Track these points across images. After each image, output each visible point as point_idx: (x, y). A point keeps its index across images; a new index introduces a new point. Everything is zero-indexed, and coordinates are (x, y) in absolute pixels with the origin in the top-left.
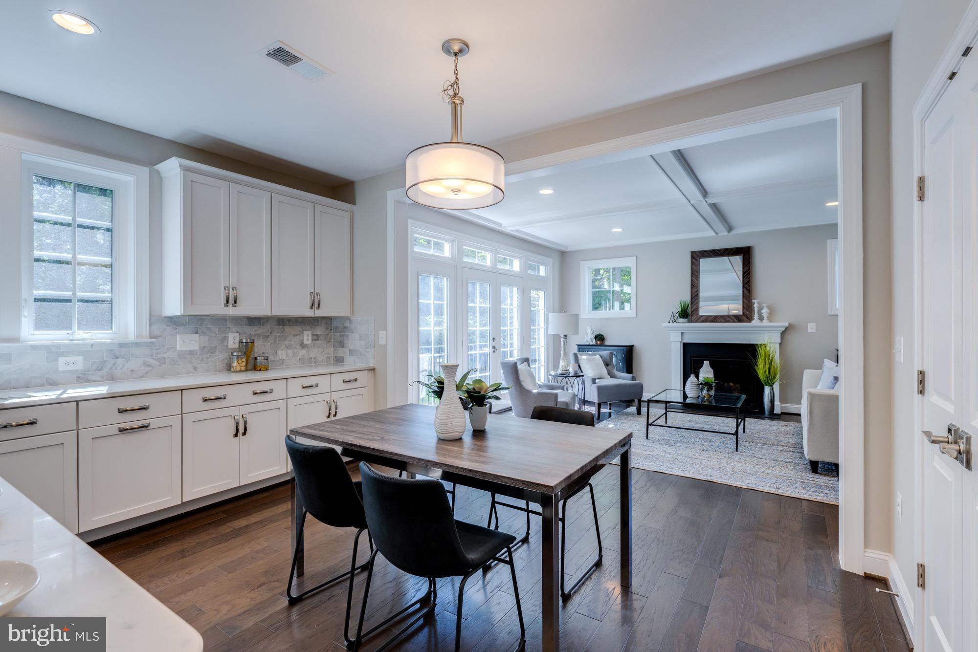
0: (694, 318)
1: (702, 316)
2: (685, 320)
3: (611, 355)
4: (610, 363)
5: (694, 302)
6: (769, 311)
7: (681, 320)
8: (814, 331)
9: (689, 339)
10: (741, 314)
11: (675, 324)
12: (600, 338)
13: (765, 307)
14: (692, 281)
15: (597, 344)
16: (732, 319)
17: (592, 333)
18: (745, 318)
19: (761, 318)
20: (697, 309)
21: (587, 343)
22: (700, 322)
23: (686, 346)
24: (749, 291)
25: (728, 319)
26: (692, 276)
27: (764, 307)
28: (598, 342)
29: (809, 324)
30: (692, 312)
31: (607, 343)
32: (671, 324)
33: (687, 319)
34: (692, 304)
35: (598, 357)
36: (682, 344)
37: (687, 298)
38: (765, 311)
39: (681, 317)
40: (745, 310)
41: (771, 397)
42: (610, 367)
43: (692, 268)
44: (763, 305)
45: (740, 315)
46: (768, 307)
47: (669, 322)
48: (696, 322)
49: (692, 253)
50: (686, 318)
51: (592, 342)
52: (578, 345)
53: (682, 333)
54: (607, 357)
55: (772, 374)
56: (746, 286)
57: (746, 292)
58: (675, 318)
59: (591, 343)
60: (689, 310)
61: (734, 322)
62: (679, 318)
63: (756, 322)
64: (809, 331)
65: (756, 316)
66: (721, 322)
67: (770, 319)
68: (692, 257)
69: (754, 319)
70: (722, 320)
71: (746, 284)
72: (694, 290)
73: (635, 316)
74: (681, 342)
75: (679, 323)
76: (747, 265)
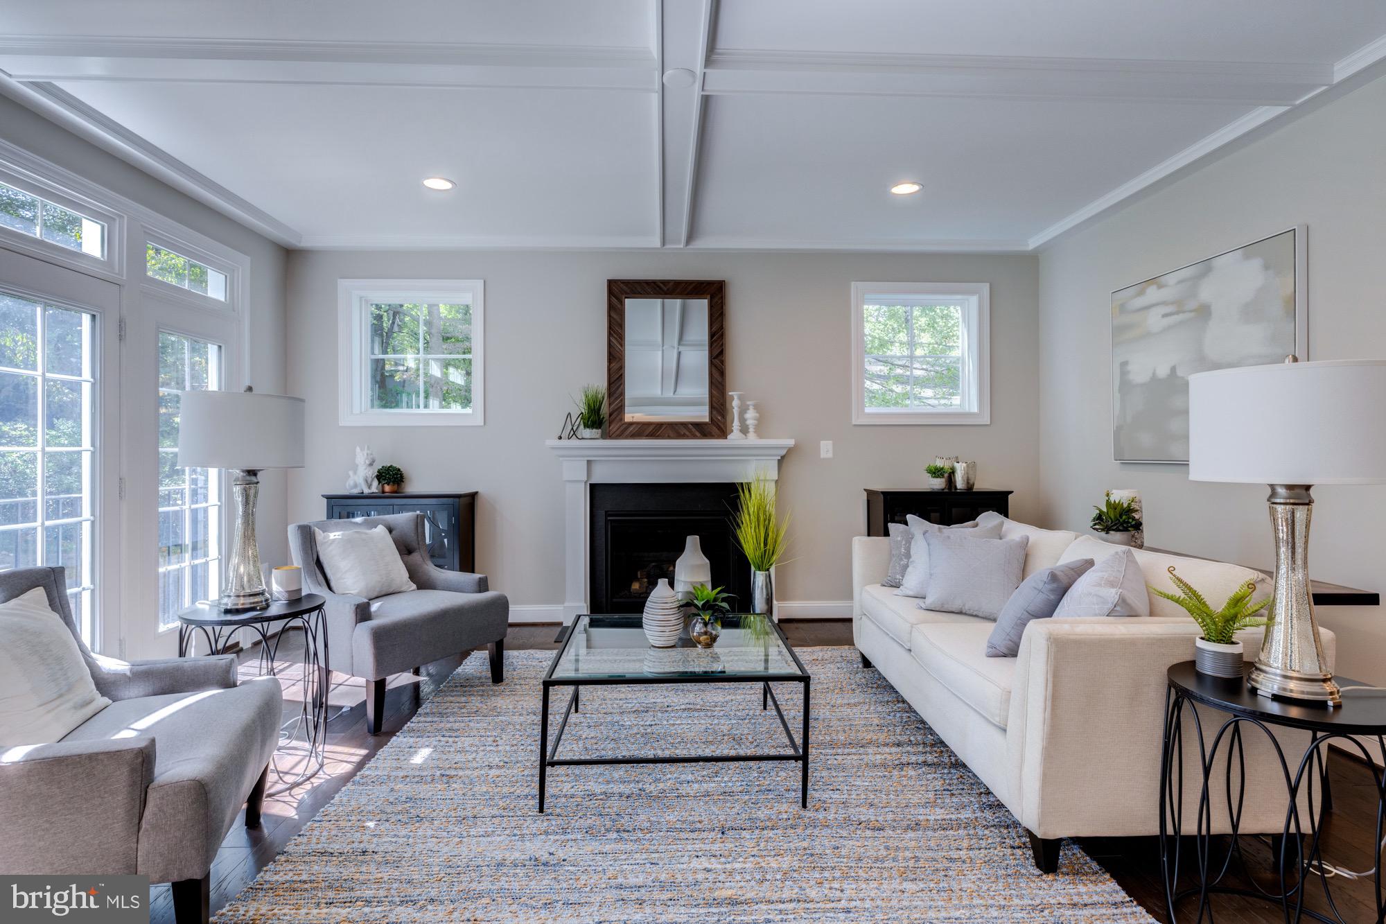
0: (614, 427)
1: (631, 424)
2: (596, 432)
3: (419, 523)
4: (415, 544)
5: (615, 392)
6: (757, 415)
7: (587, 433)
8: (830, 455)
9: (607, 474)
10: (707, 420)
11: (574, 442)
12: (391, 477)
13: (751, 407)
14: (610, 345)
15: (383, 492)
16: (690, 431)
17: (371, 465)
18: (715, 430)
19: (744, 430)
20: (620, 409)
21: (355, 491)
22: (626, 438)
23: (596, 491)
24: (722, 373)
25: (683, 431)
26: (610, 334)
27: (748, 406)
28: (387, 488)
29: (822, 443)
30: (610, 415)
31: (412, 488)
32: (564, 442)
33: (600, 430)
34: (610, 395)
35: (381, 530)
36: (588, 485)
37: (599, 383)
38: (751, 415)
39: (586, 426)
40: (715, 413)
41: (767, 594)
42: (416, 557)
43: (610, 316)
44: (748, 403)
45: (705, 424)
46: (756, 407)
47: (560, 438)
48: (620, 436)
49: (612, 284)
50: (597, 428)
51: (370, 486)
52: (329, 498)
53: (589, 462)
54: (409, 530)
55: (770, 546)
56: (717, 361)
57: (716, 375)
58: (575, 428)
59: (366, 491)
60: (605, 410)
61: (694, 437)
62: (582, 426)
63: (735, 437)
64: (822, 456)
65: (736, 424)
66: (669, 437)
67: (760, 432)
68: (611, 292)
69: (732, 431)
70: (672, 434)
71: (714, 358)
72: (615, 366)
73: (483, 424)
74: (586, 482)
75: (583, 439)
76: (717, 318)
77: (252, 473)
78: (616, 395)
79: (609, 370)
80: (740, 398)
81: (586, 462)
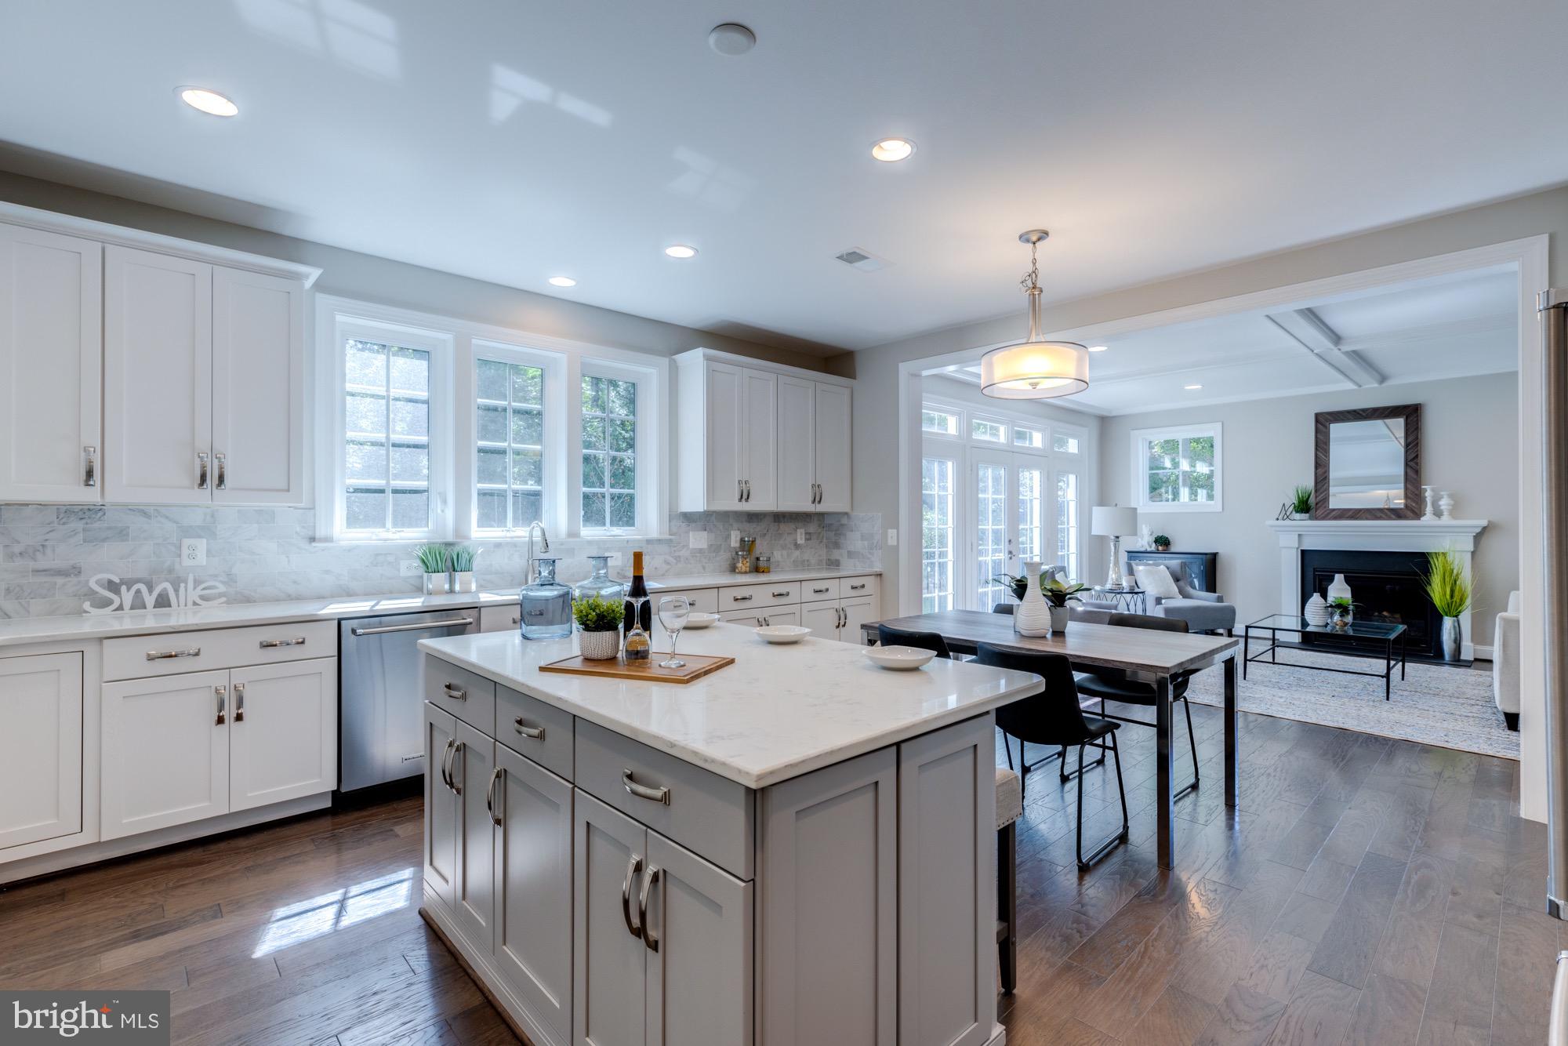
0: (1319, 512)
1: (1334, 510)
2: (1304, 516)
3: (1182, 566)
4: (1181, 578)
5: (1319, 489)
6: (1452, 502)
7: (1298, 516)
9: (1310, 545)
10: (1402, 506)
11: (1288, 522)
12: (1163, 542)
13: (1445, 496)
14: (1316, 457)
15: (1158, 550)
16: (1386, 515)
17: (1151, 535)
18: (1409, 513)
19: (1438, 513)
20: (1326, 499)
21: (1143, 549)
22: (1330, 519)
23: (1304, 554)
24: (1417, 472)
25: (1379, 515)
26: (1316, 449)
27: (1443, 496)
28: (1160, 548)
30: (1317, 504)
31: (1173, 549)
32: (1280, 522)
34: (1316, 491)
35: (1162, 567)
36: (1300, 551)
37: (1308, 482)
38: (1445, 503)
39: (1297, 512)
40: (1409, 500)
42: (1181, 583)
43: (1316, 437)
44: (1442, 493)
45: (1401, 509)
46: (1451, 496)
47: (1278, 519)
48: (1324, 518)
49: (1319, 415)
50: (1306, 513)
51: (1151, 547)
52: (1128, 552)
53: (1300, 535)
54: (1177, 569)
55: (1457, 597)
56: (1412, 463)
57: (1411, 473)
58: (1288, 514)
59: (1149, 549)
60: (1312, 501)
61: (1390, 518)
62: (1294, 512)
63: (1428, 518)
65: (1429, 509)
66: (1367, 519)
67: (1454, 514)
68: (1318, 422)
69: (1425, 514)
70: (1368, 516)
71: (1411, 461)
72: (1320, 471)
73: (1221, 510)
74: (1297, 549)
75: (1294, 520)
76: (1413, 431)
77: (1117, 537)
78: (1321, 491)
79: (1316, 474)
80: (1433, 490)
81: (1297, 536)
